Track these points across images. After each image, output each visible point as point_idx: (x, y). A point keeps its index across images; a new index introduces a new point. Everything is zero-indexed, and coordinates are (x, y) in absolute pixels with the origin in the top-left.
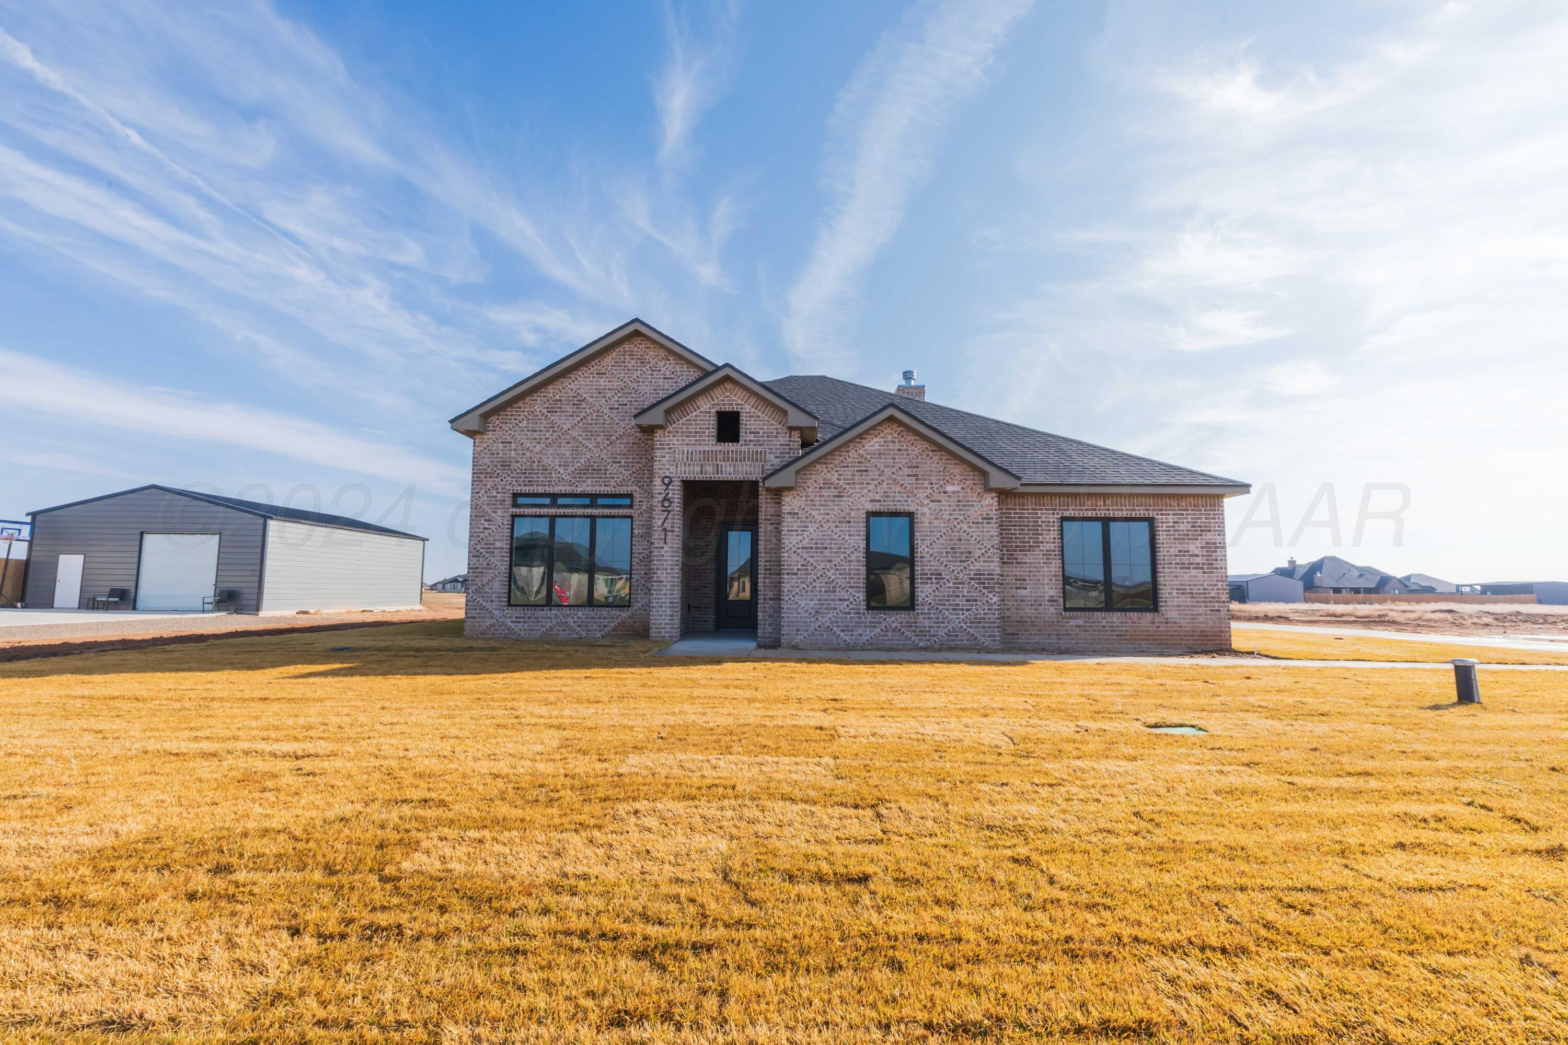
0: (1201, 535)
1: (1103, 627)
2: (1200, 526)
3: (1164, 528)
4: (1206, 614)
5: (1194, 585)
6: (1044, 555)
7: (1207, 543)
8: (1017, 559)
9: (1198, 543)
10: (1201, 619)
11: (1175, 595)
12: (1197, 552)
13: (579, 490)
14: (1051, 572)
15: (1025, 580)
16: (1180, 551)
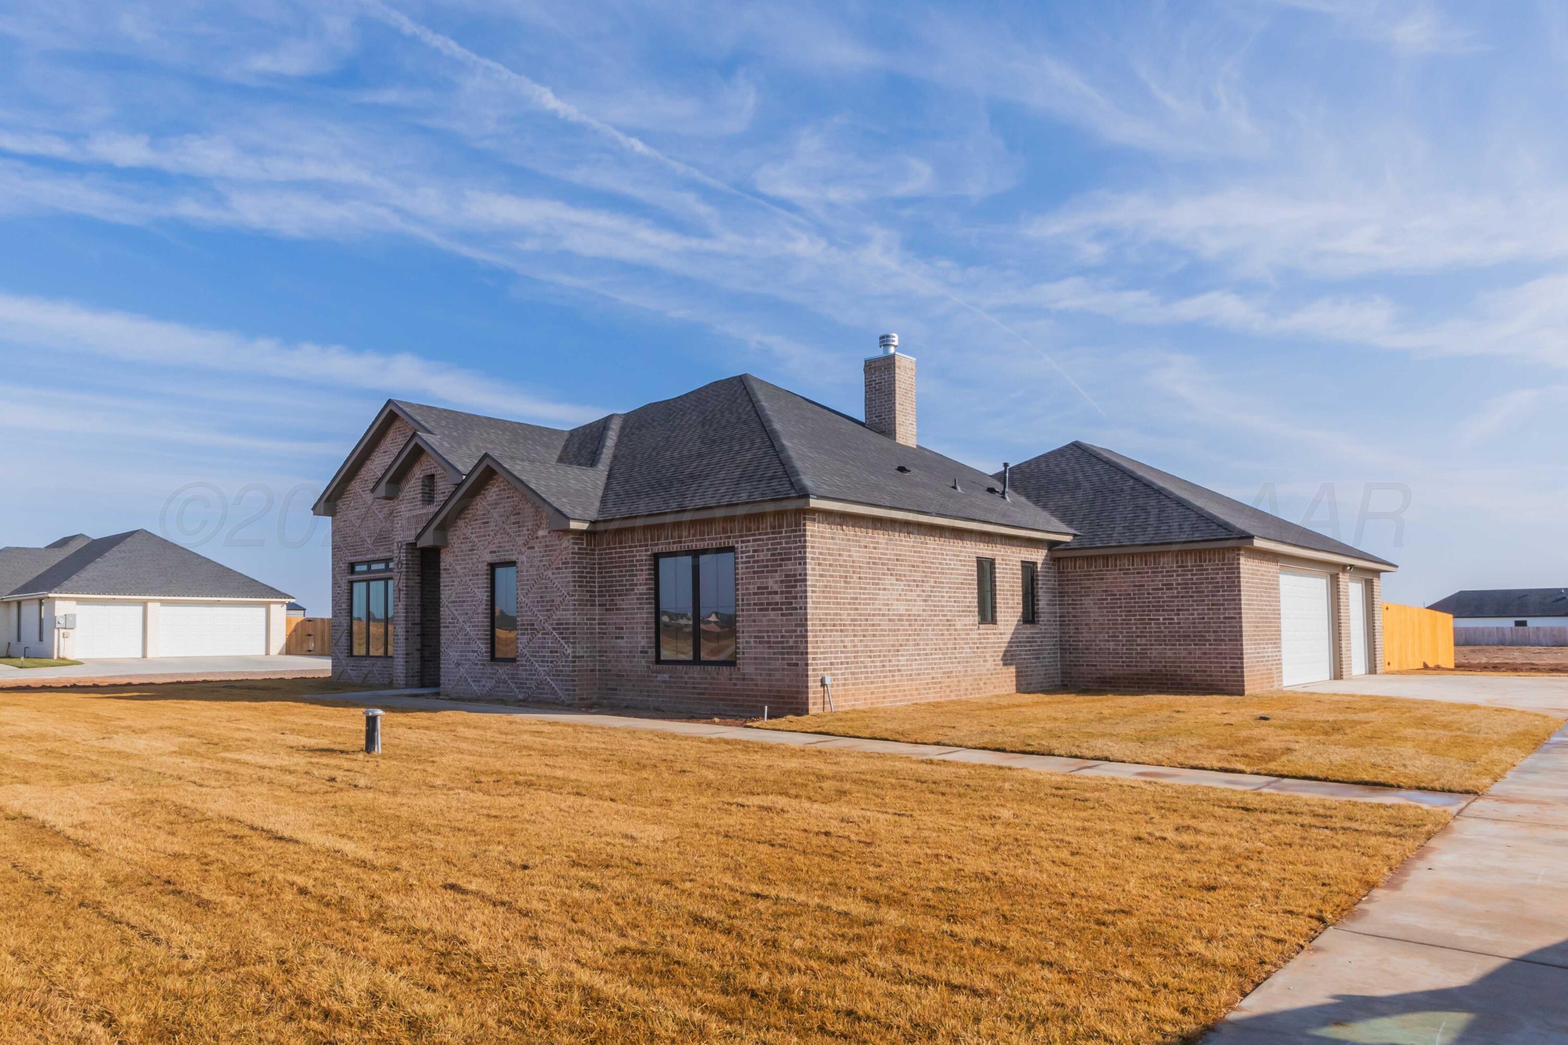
0: (781, 565)
1: (686, 683)
2: (780, 554)
3: (744, 560)
4: (783, 670)
5: (773, 631)
6: (638, 599)
7: (786, 576)
8: (616, 605)
9: (777, 576)
10: (778, 675)
11: (752, 644)
12: (776, 588)
13: (377, 557)
14: (643, 618)
15: (622, 628)
16: (759, 588)
